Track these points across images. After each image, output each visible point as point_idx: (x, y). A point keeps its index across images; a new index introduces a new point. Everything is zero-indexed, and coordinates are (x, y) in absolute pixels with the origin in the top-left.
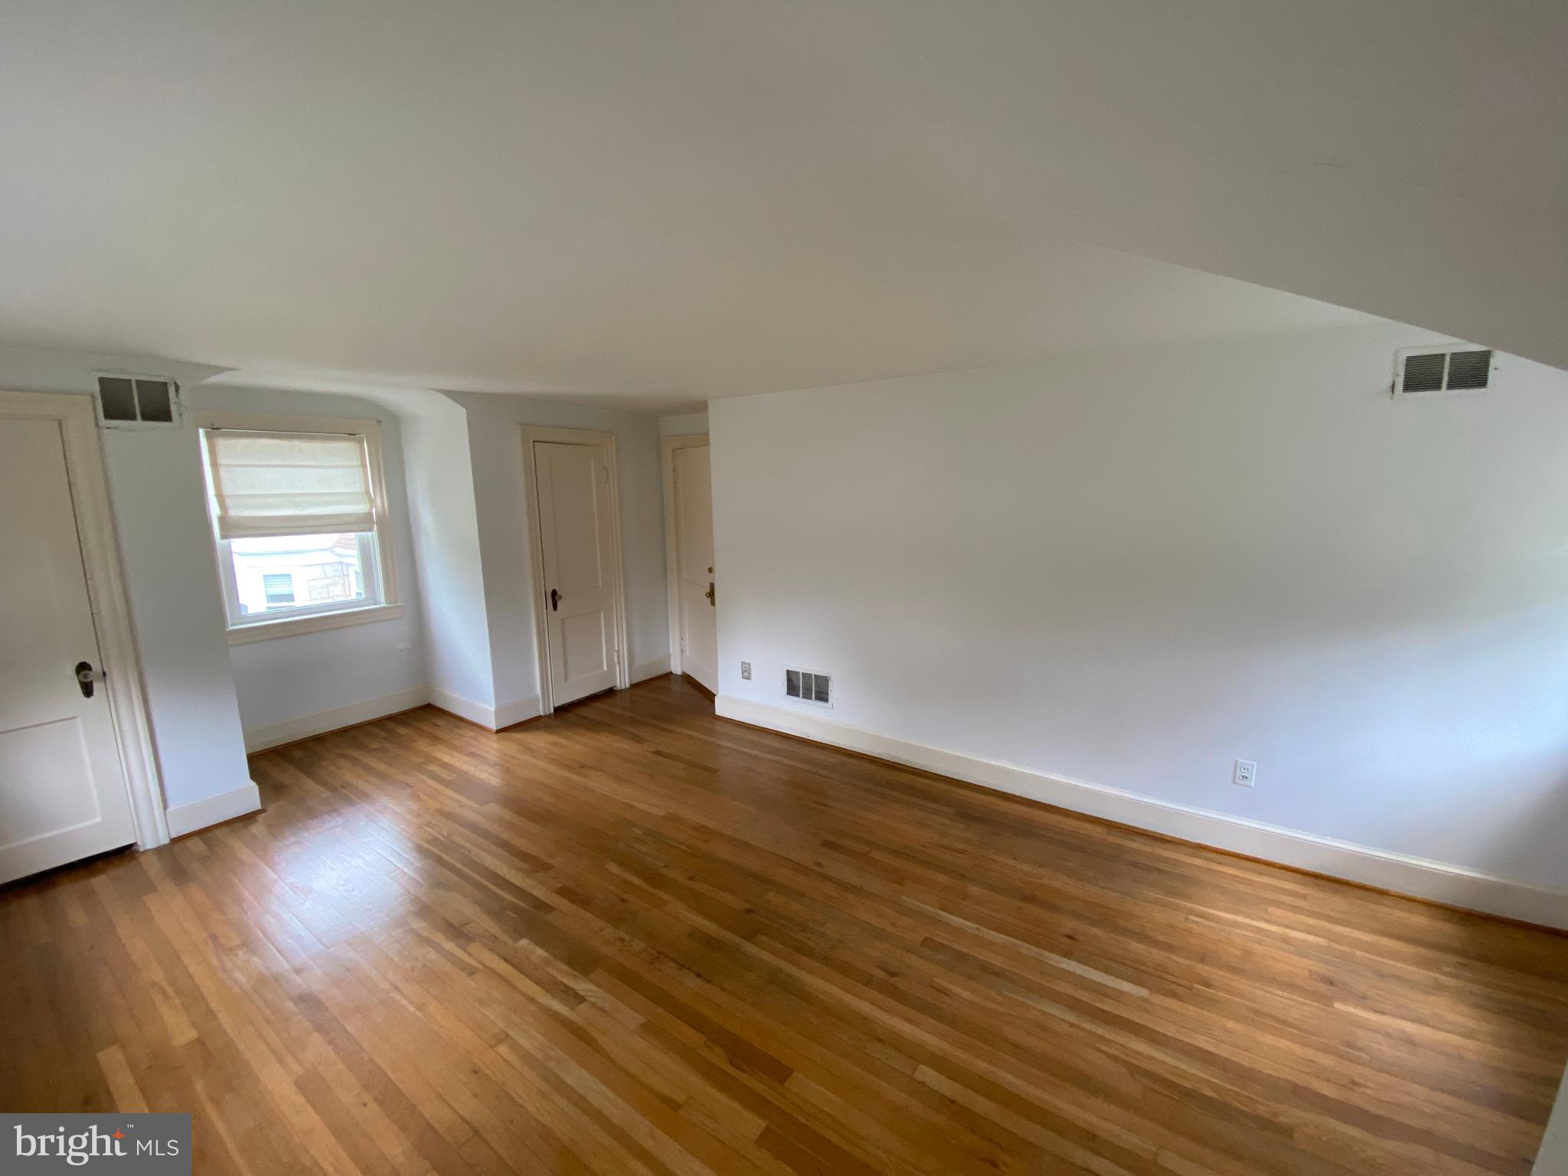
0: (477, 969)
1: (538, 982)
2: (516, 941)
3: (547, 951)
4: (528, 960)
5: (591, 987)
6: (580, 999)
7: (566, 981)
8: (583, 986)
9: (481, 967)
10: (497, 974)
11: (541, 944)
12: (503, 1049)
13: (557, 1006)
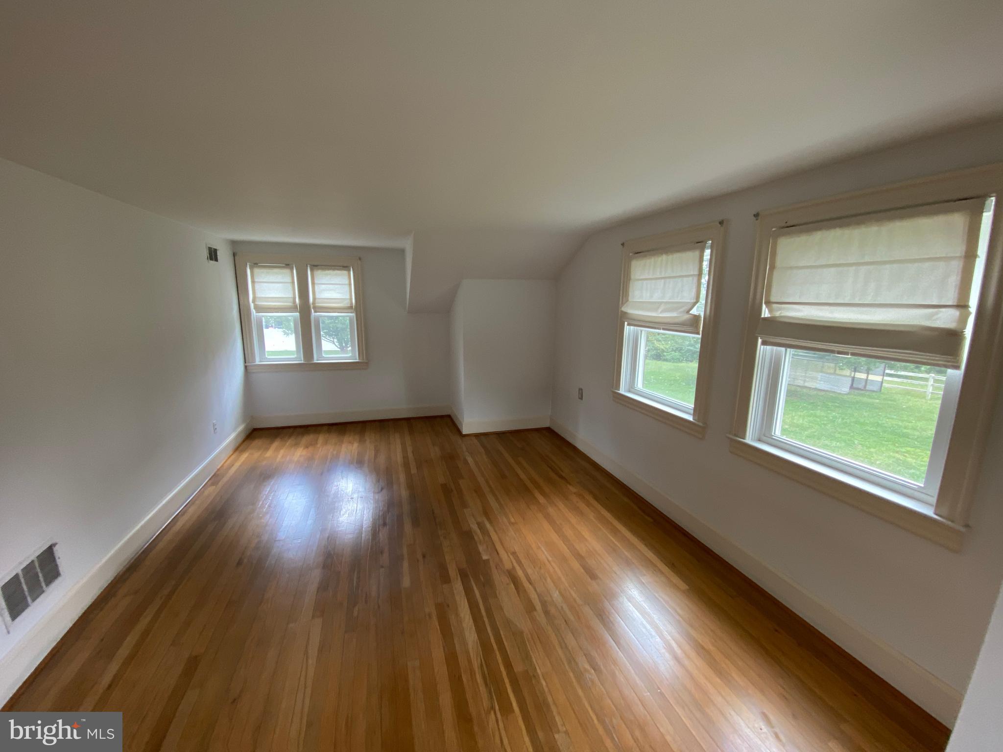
0: (511, 554)
1: (490, 536)
2: (488, 560)
3: (477, 547)
4: (487, 548)
5: (471, 525)
6: (479, 524)
7: (478, 531)
8: (475, 527)
9: (509, 554)
10: (504, 547)
11: (479, 553)
12: (512, 520)
13: (488, 525)
